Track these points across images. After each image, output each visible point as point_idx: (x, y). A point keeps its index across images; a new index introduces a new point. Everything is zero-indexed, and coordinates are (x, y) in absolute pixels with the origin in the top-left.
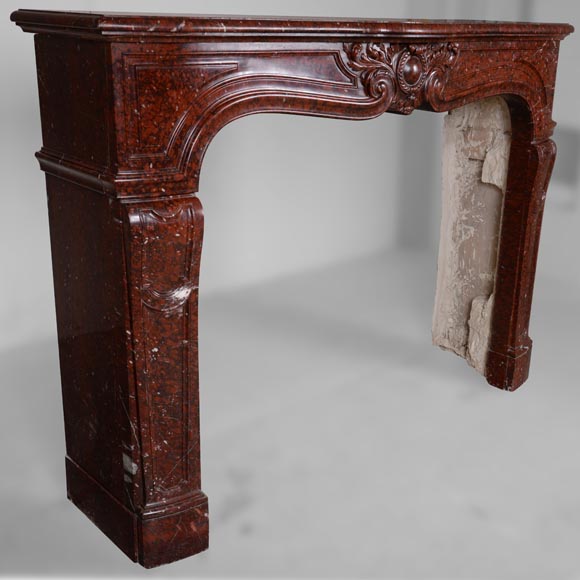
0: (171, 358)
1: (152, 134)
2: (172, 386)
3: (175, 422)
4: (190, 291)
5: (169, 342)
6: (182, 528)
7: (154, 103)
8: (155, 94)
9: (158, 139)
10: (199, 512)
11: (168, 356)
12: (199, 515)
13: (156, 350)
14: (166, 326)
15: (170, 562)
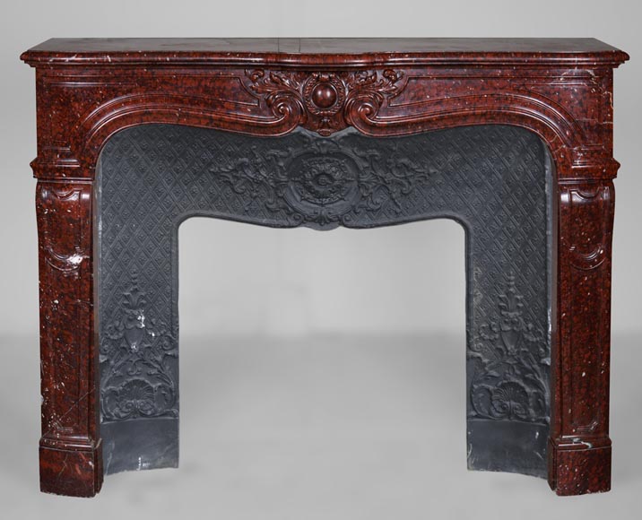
0: (68, 312)
1: (59, 133)
2: (68, 336)
3: (71, 369)
4: (81, 258)
5: (67, 298)
6: (68, 465)
7: (61, 110)
8: (62, 104)
9: (64, 137)
10: (84, 458)
11: (66, 309)
12: (83, 461)
13: (57, 302)
14: (65, 284)
15: (58, 494)
